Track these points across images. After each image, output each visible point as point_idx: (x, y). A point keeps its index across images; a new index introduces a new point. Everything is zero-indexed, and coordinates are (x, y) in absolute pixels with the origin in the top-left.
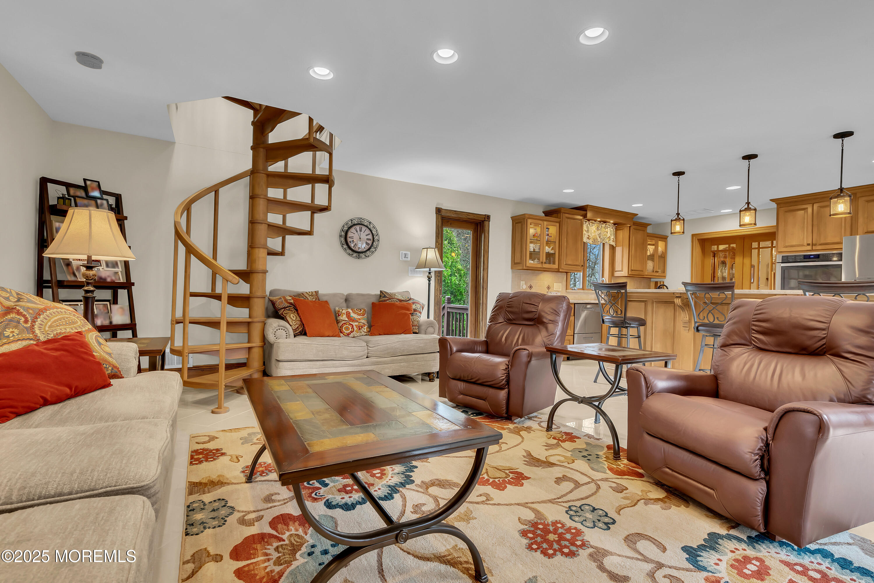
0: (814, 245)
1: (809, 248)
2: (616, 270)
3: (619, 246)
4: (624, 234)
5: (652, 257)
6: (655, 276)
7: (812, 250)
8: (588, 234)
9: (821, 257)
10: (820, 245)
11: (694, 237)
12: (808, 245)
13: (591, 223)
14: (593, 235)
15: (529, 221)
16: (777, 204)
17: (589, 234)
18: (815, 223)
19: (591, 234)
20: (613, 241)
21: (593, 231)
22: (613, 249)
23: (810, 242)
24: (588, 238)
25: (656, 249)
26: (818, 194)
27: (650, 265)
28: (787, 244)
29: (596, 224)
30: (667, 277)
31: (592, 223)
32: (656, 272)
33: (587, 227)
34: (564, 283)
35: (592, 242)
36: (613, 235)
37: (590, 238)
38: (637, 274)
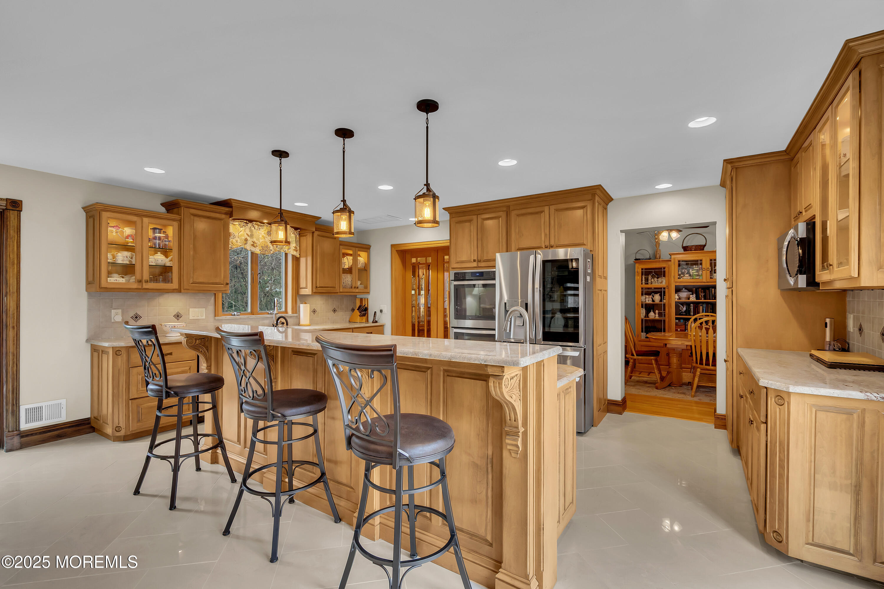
0: (479, 262)
1: (475, 264)
2: (301, 286)
3: (302, 257)
4: (308, 240)
5: (349, 271)
6: (354, 292)
7: (478, 267)
8: (252, 240)
9: (484, 274)
10: (484, 261)
11: (393, 248)
12: (474, 261)
13: (256, 226)
14: (261, 241)
15: (105, 215)
16: (450, 214)
17: (255, 240)
18: (479, 237)
19: (258, 239)
20: (294, 250)
21: (261, 236)
22: (297, 260)
23: (476, 258)
24: (253, 245)
25: (355, 261)
26: (480, 204)
27: (347, 279)
28: (458, 260)
29: (265, 227)
30: (371, 293)
31: (258, 225)
32: (355, 287)
33: (251, 231)
34: (211, 308)
35: (260, 250)
36: (294, 242)
37: (255, 245)
38: (327, 292)
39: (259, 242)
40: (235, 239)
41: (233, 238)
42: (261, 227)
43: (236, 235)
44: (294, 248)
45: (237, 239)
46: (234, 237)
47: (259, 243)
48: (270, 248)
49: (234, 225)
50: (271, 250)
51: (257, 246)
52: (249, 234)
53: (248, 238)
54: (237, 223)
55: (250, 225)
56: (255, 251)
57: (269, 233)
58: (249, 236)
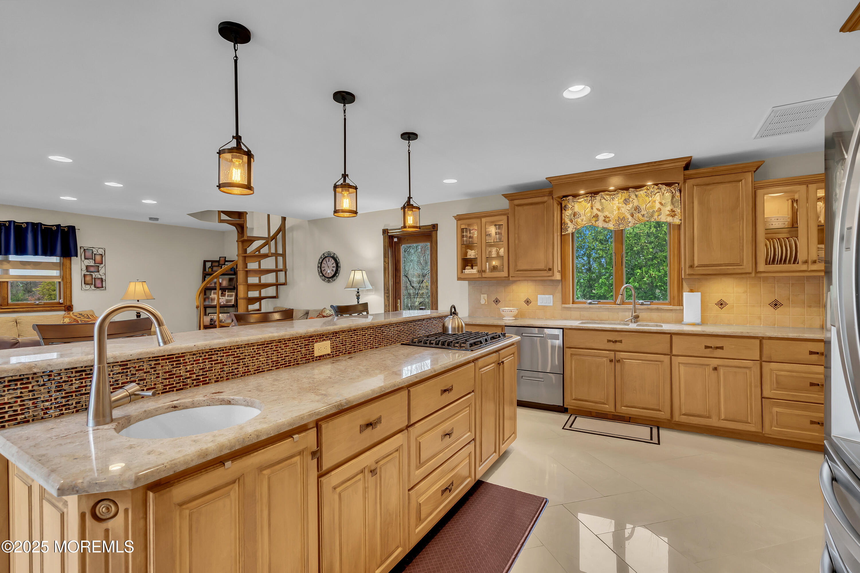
6: (804, 271)
8: (604, 214)
13: (607, 196)
14: (615, 213)
15: (459, 223)
17: (607, 213)
19: (612, 212)
21: (615, 208)
22: (677, 229)
24: (604, 221)
29: (620, 195)
31: (609, 195)
32: (806, 262)
33: (602, 204)
34: (559, 295)
35: (613, 225)
36: (670, 203)
37: (607, 220)
38: (718, 273)
39: (613, 215)
40: (580, 218)
41: (578, 218)
42: (613, 196)
43: (581, 213)
44: (668, 213)
45: (582, 218)
46: (580, 216)
47: (613, 217)
48: (628, 219)
49: (580, 202)
50: (630, 222)
51: (610, 221)
52: (600, 208)
53: (599, 213)
54: (582, 199)
55: (598, 197)
56: (608, 227)
57: (626, 201)
58: (599, 211)
